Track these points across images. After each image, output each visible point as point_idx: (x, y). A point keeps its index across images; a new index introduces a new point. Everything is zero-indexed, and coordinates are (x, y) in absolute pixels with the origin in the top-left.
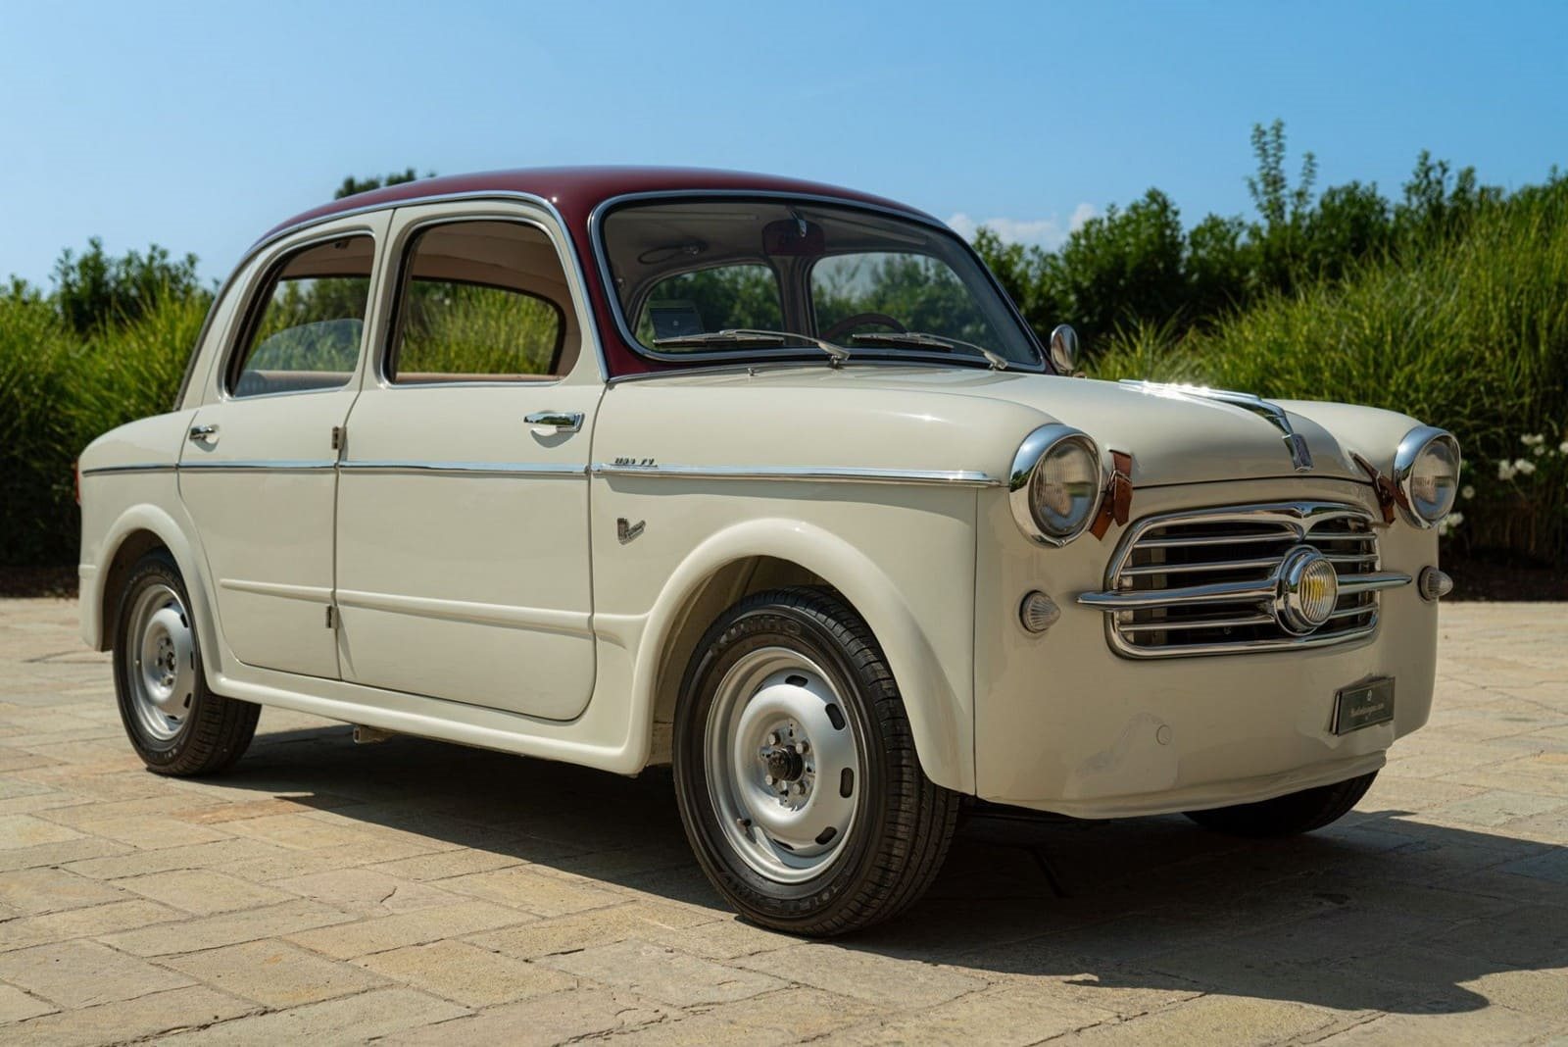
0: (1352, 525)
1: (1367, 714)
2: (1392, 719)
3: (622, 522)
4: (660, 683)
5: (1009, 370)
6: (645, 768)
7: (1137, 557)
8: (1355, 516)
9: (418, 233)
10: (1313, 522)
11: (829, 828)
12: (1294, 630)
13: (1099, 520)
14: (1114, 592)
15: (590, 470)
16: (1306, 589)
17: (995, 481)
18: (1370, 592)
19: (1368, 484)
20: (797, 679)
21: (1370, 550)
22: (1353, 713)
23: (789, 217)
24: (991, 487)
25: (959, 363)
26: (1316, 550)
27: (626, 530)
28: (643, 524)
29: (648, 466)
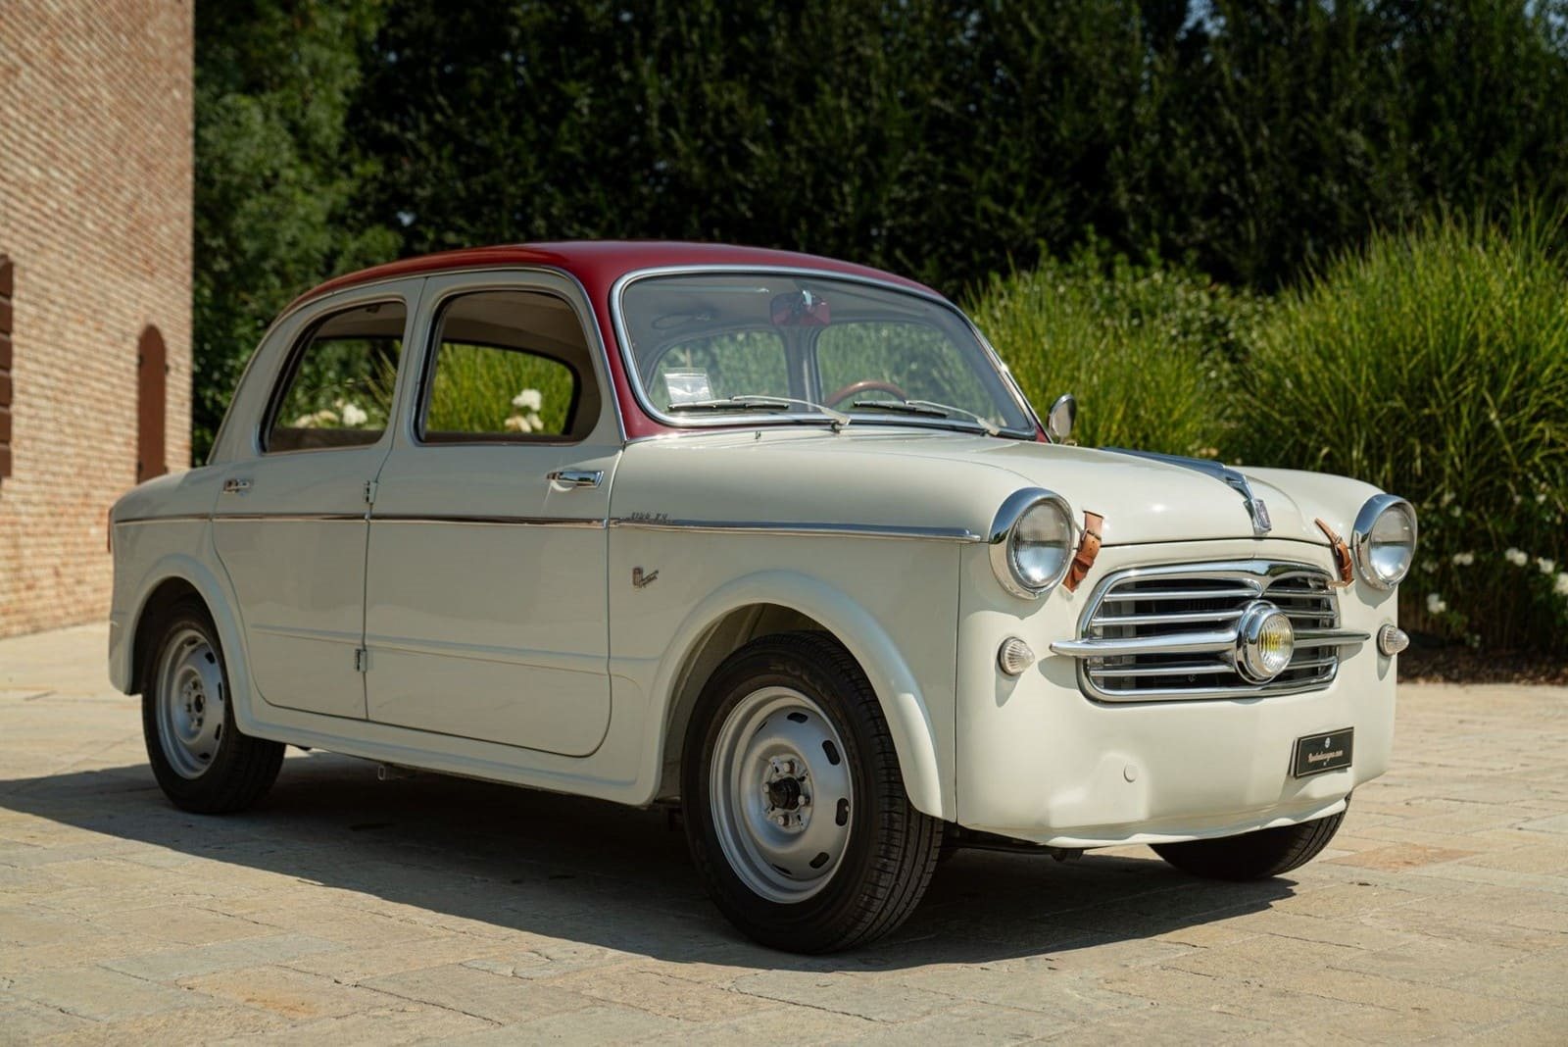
0: (1311, 584)
1: (1326, 760)
2: (1350, 766)
3: (638, 571)
5: (1001, 435)
6: (655, 801)
7: (1108, 609)
8: (1315, 575)
9: (448, 301)
10: (1270, 580)
11: (822, 854)
12: (1253, 679)
13: (1072, 573)
14: (1086, 640)
15: (608, 523)
16: (1263, 641)
17: (977, 537)
18: (1330, 647)
19: (1327, 546)
20: (797, 716)
21: (1329, 608)
22: (1312, 759)
23: (797, 290)
24: (973, 542)
25: (954, 429)
26: (1274, 606)
27: (641, 578)
28: (657, 572)
29: (661, 521)
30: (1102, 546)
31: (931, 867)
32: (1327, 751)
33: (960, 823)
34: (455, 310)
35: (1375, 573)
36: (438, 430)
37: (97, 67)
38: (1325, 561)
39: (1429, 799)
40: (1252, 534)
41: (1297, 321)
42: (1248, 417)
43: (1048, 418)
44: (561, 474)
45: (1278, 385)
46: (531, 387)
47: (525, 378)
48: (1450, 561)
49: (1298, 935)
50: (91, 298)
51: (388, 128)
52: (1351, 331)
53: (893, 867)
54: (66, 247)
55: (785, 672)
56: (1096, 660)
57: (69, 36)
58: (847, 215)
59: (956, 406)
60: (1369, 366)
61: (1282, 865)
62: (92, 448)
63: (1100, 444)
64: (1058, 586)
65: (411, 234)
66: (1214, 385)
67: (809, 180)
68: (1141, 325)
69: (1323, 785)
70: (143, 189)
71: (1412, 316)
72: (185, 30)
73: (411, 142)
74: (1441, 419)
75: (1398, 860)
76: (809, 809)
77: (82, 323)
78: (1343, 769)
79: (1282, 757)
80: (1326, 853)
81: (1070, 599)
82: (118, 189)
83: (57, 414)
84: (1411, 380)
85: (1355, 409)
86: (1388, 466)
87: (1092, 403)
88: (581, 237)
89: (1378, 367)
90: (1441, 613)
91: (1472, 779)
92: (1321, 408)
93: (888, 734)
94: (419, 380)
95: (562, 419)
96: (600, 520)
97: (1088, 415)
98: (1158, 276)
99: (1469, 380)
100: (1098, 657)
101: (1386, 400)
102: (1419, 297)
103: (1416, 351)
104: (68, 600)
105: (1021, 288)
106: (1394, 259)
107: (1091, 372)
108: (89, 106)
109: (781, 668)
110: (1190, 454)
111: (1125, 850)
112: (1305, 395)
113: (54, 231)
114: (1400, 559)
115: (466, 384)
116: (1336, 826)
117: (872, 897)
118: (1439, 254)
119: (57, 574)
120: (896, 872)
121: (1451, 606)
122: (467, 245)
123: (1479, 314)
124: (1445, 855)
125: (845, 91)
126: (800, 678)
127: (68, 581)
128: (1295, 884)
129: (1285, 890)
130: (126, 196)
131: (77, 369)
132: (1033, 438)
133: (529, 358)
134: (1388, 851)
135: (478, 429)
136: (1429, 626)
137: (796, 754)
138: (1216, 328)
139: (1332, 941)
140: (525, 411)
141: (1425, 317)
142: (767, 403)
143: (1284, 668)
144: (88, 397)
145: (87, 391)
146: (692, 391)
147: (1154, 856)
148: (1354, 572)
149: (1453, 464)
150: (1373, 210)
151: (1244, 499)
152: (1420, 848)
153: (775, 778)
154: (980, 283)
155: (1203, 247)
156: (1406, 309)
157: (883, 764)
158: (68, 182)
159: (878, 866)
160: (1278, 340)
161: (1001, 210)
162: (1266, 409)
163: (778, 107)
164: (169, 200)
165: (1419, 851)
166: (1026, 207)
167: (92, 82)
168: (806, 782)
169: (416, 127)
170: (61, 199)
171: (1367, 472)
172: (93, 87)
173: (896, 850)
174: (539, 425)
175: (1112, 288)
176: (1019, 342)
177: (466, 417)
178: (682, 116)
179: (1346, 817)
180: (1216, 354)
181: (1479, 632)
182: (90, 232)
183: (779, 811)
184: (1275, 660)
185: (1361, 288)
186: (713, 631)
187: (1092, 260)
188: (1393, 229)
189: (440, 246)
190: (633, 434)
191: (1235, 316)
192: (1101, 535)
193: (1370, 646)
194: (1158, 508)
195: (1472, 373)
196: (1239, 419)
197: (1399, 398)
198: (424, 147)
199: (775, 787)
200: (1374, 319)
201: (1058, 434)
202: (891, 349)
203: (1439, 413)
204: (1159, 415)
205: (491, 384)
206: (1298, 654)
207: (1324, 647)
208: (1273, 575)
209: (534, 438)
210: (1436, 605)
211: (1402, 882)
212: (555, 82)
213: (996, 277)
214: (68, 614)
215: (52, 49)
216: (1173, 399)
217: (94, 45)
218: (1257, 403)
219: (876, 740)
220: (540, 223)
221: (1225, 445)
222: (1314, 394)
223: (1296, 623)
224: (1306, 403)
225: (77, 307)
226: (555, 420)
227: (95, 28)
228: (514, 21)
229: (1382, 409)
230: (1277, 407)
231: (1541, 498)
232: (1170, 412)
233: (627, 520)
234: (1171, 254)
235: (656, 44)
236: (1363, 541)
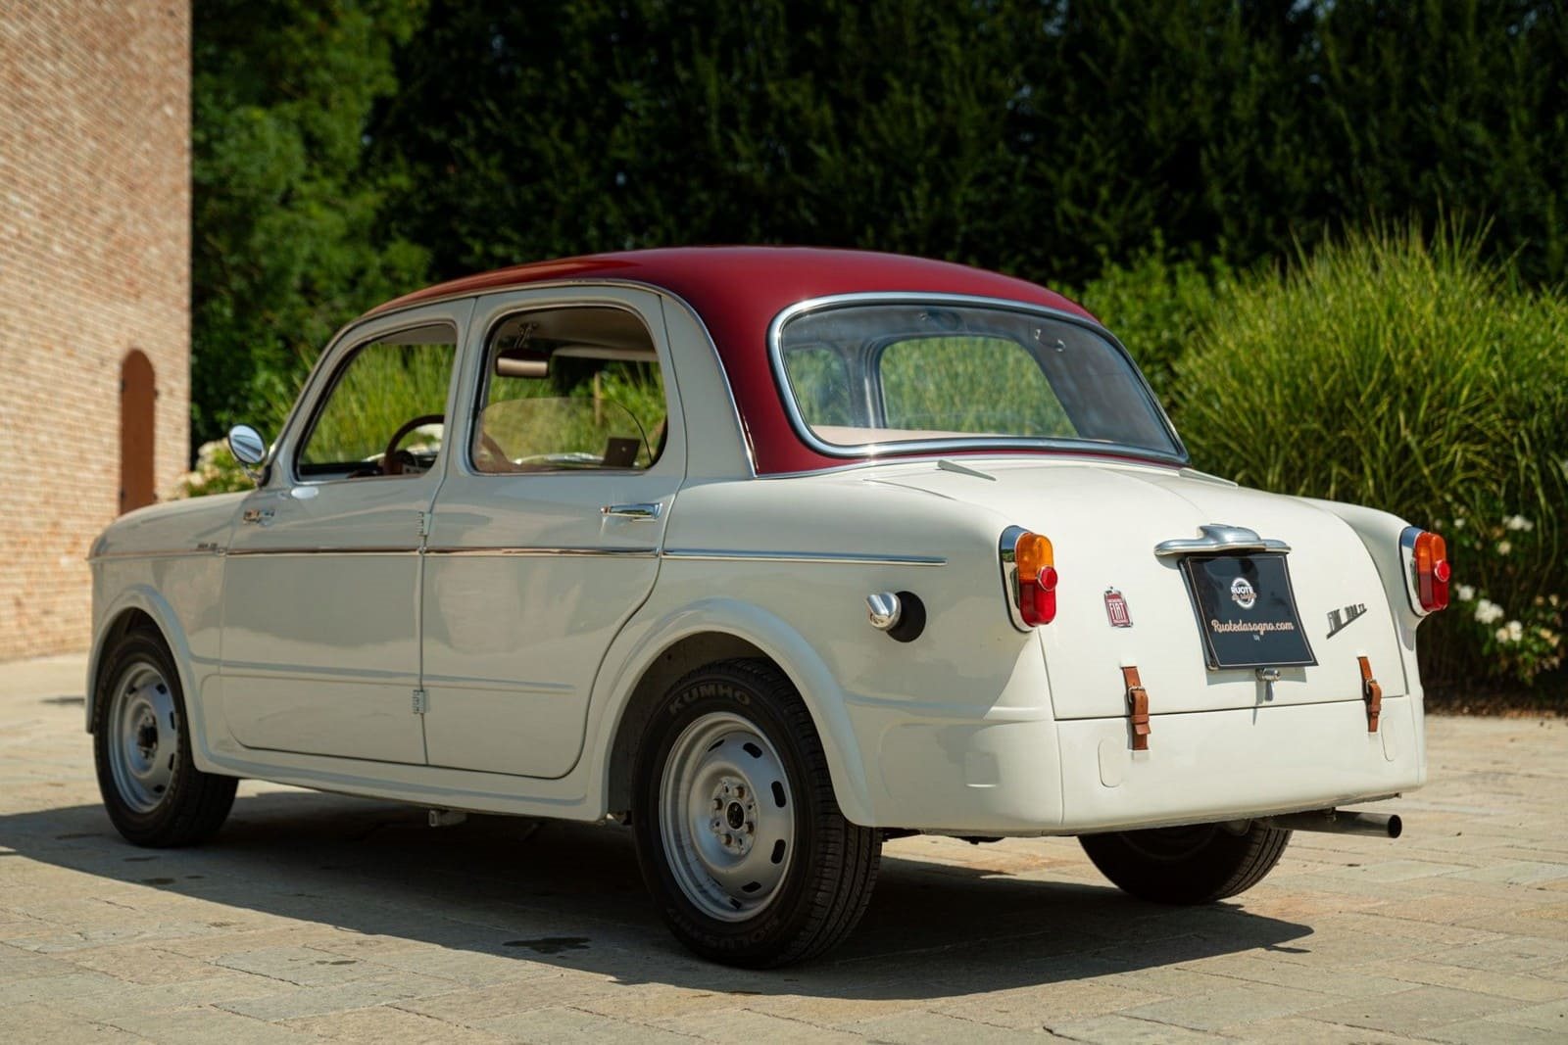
37: (66, 87)
50: (60, 324)
51: (437, 135)
54: (29, 272)
57: (31, 59)
60: (1286, 387)
62: (62, 475)
67: (877, 185)
70: (126, 210)
72: (180, 44)
73: (459, 151)
77: (50, 349)
82: (94, 211)
83: (18, 443)
84: (1329, 399)
85: (1274, 431)
103: (1331, 371)
104: (31, 630)
108: (57, 129)
112: (1223, 417)
113: (13, 257)
119: (19, 604)
125: (916, 87)
127: (33, 611)
130: (106, 217)
131: (42, 395)
144: (57, 424)
145: (54, 418)
158: (31, 206)
161: (1083, 212)
163: (844, 106)
164: (159, 220)
166: (1112, 210)
167: (61, 104)
169: (464, 132)
170: (23, 224)
172: (61, 108)
178: (742, 117)
182: (59, 257)
198: (472, 155)
203: (1354, 435)
212: (610, 82)
214: (32, 645)
215: (10, 72)
217: (62, 66)
222: (1232, 416)
224: (1225, 425)
225: (41, 333)
227: (65, 48)
228: (567, 19)
231: (1459, 523)
235: (715, 42)
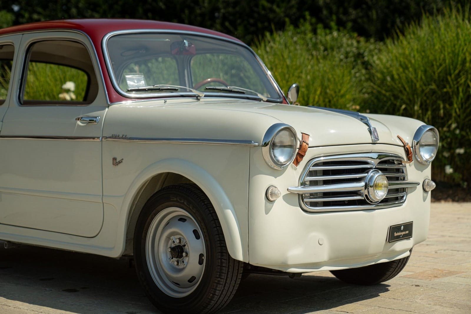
0: (396, 162)
1: (401, 235)
2: (412, 237)
3: (115, 159)
4: (129, 222)
5: (267, 101)
6: (123, 256)
7: (312, 173)
8: (397, 159)
9: (32, 44)
10: (379, 161)
11: (193, 277)
12: (371, 202)
13: (297, 159)
14: (302, 186)
15: (102, 139)
16: (376, 186)
17: (257, 144)
18: (403, 188)
19: (402, 146)
20: (182, 219)
21: (403, 172)
22: (396, 234)
23: (182, 40)
24: (255, 146)
25: (248, 98)
26: (380, 172)
27: (116, 162)
28: (123, 159)
29: (125, 138)
30: (309, 147)
31: (239, 282)
32: (402, 231)
33: (250, 263)
34: (35, 48)
35: (422, 157)
36: (31, 99)
38: (401, 152)
39: (445, 250)
40: (371, 142)
41: (392, 53)
42: (372, 93)
43: (288, 94)
44: (82, 118)
45: (384, 80)
46: (70, 80)
47: (67, 77)
48: (454, 152)
49: (390, 307)
52: (414, 57)
53: (223, 282)
55: (177, 201)
56: (307, 195)
58: (204, 7)
59: (250, 89)
60: (422, 71)
61: (384, 278)
63: (311, 105)
64: (291, 164)
65: (18, 15)
66: (358, 79)
68: (328, 54)
69: (401, 245)
71: (439, 50)
74: (451, 93)
75: (431, 275)
76: (187, 258)
78: (409, 238)
79: (384, 234)
80: (402, 273)
81: (296, 169)
84: (439, 77)
85: (416, 89)
86: (429, 113)
87: (307, 87)
88: (92, 17)
89: (425, 72)
90: (451, 174)
91: (463, 241)
92: (402, 89)
93: (220, 227)
94: (20, 78)
95: (83, 94)
96: (98, 138)
97: (306, 92)
98: (335, 34)
99: (463, 77)
100: (307, 193)
101: (429, 85)
102: (442, 42)
103: (441, 65)
105: (277, 38)
106: (432, 26)
107: (307, 74)
109: (175, 199)
110: (348, 109)
111: (320, 273)
112: (395, 83)
114: (432, 152)
115: (42, 79)
116: (406, 262)
117: (214, 294)
118: (451, 24)
120: (224, 284)
121: (455, 170)
122: (43, 20)
123: (467, 50)
124: (451, 273)
126: (183, 203)
128: (389, 286)
129: (385, 289)
132: (281, 102)
133: (69, 69)
134: (427, 272)
135: (47, 99)
136: (446, 179)
137: (182, 236)
138: (359, 55)
139: (404, 309)
140: (68, 91)
141: (445, 50)
142: (169, 88)
143: (384, 197)
146: (137, 83)
147: (331, 275)
148: (413, 157)
149: (456, 112)
150: (424, 7)
151: (368, 127)
152: (440, 270)
153: (173, 245)
154: (260, 37)
155: (354, 21)
156: (437, 47)
157: (218, 239)
159: (216, 281)
160: (384, 60)
162: (379, 89)
165: (440, 272)
168: (186, 247)
171: (421, 115)
173: (223, 275)
174: (73, 96)
175: (316, 39)
176: (277, 62)
177: (42, 94)
179: (410, 258)
180: (360, 66)
181: (466, 181)
183: (175, 259)
184: (381, 194)
185: (419, 39)
186: (147, 184)
187: (308, 27)
188: (431, 14)
189: (31, 20)
190: (112, 101)
191: (367, 50)
192: (309, 143)
193: (420, 188)
194: (332, 131)
195: (464, 74)
196: (368, 94)
197: (433, 84)
199: (173, 249)
200: (424, 51)
201: (291, 100)
202: (224, 64)
203: (450, 90)
204: (335, 92)
205: (53, 80)
206: (390, 191)
207: (401, 188)
208: (380, 159)
209: (72, 103)
210: (449, 170)
211: (433, 285)
213: (268, 34)
216: (341, 85)
218: (375, 87)
219: (215, 229)
220: (74, 11)
221: (363, 104)
222: (399, 83)
223: (389, 178)
224: (396, 86)
226: (80, 94)
229: (426, 89)
230: (384, 88)
232: (340, 91)
233: (110, 137)
234: (341, 24)
236: (417, 144)
